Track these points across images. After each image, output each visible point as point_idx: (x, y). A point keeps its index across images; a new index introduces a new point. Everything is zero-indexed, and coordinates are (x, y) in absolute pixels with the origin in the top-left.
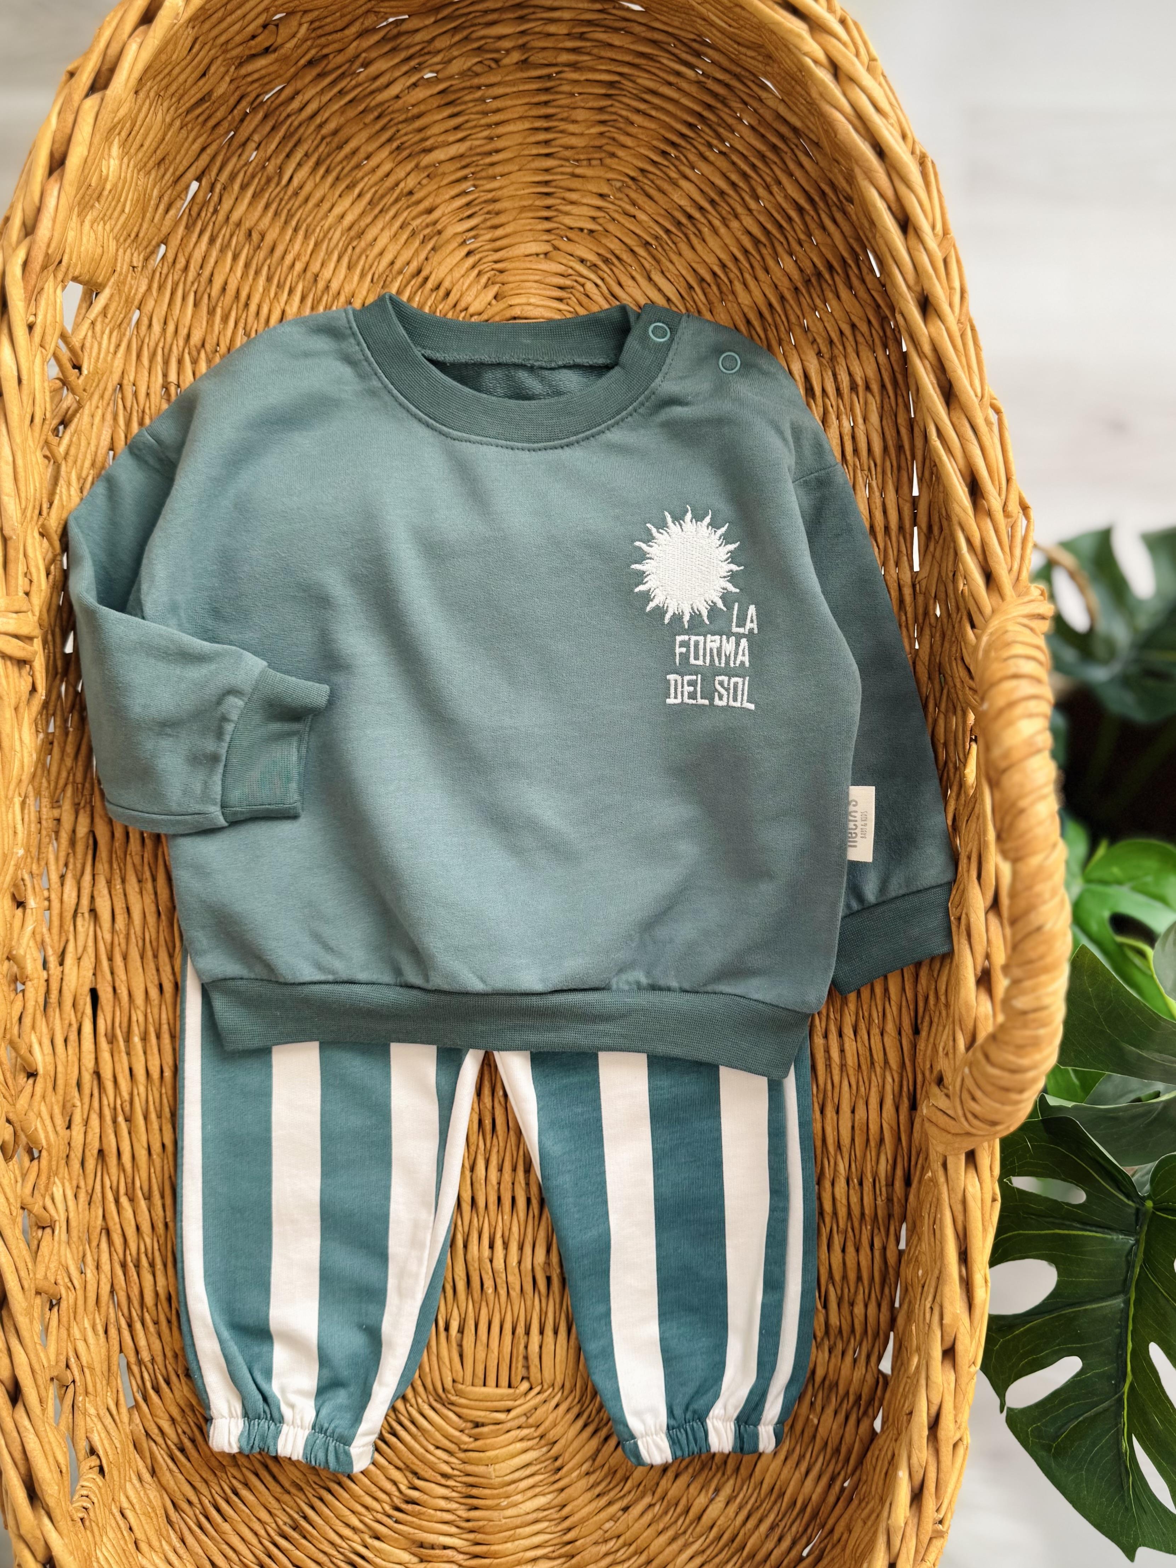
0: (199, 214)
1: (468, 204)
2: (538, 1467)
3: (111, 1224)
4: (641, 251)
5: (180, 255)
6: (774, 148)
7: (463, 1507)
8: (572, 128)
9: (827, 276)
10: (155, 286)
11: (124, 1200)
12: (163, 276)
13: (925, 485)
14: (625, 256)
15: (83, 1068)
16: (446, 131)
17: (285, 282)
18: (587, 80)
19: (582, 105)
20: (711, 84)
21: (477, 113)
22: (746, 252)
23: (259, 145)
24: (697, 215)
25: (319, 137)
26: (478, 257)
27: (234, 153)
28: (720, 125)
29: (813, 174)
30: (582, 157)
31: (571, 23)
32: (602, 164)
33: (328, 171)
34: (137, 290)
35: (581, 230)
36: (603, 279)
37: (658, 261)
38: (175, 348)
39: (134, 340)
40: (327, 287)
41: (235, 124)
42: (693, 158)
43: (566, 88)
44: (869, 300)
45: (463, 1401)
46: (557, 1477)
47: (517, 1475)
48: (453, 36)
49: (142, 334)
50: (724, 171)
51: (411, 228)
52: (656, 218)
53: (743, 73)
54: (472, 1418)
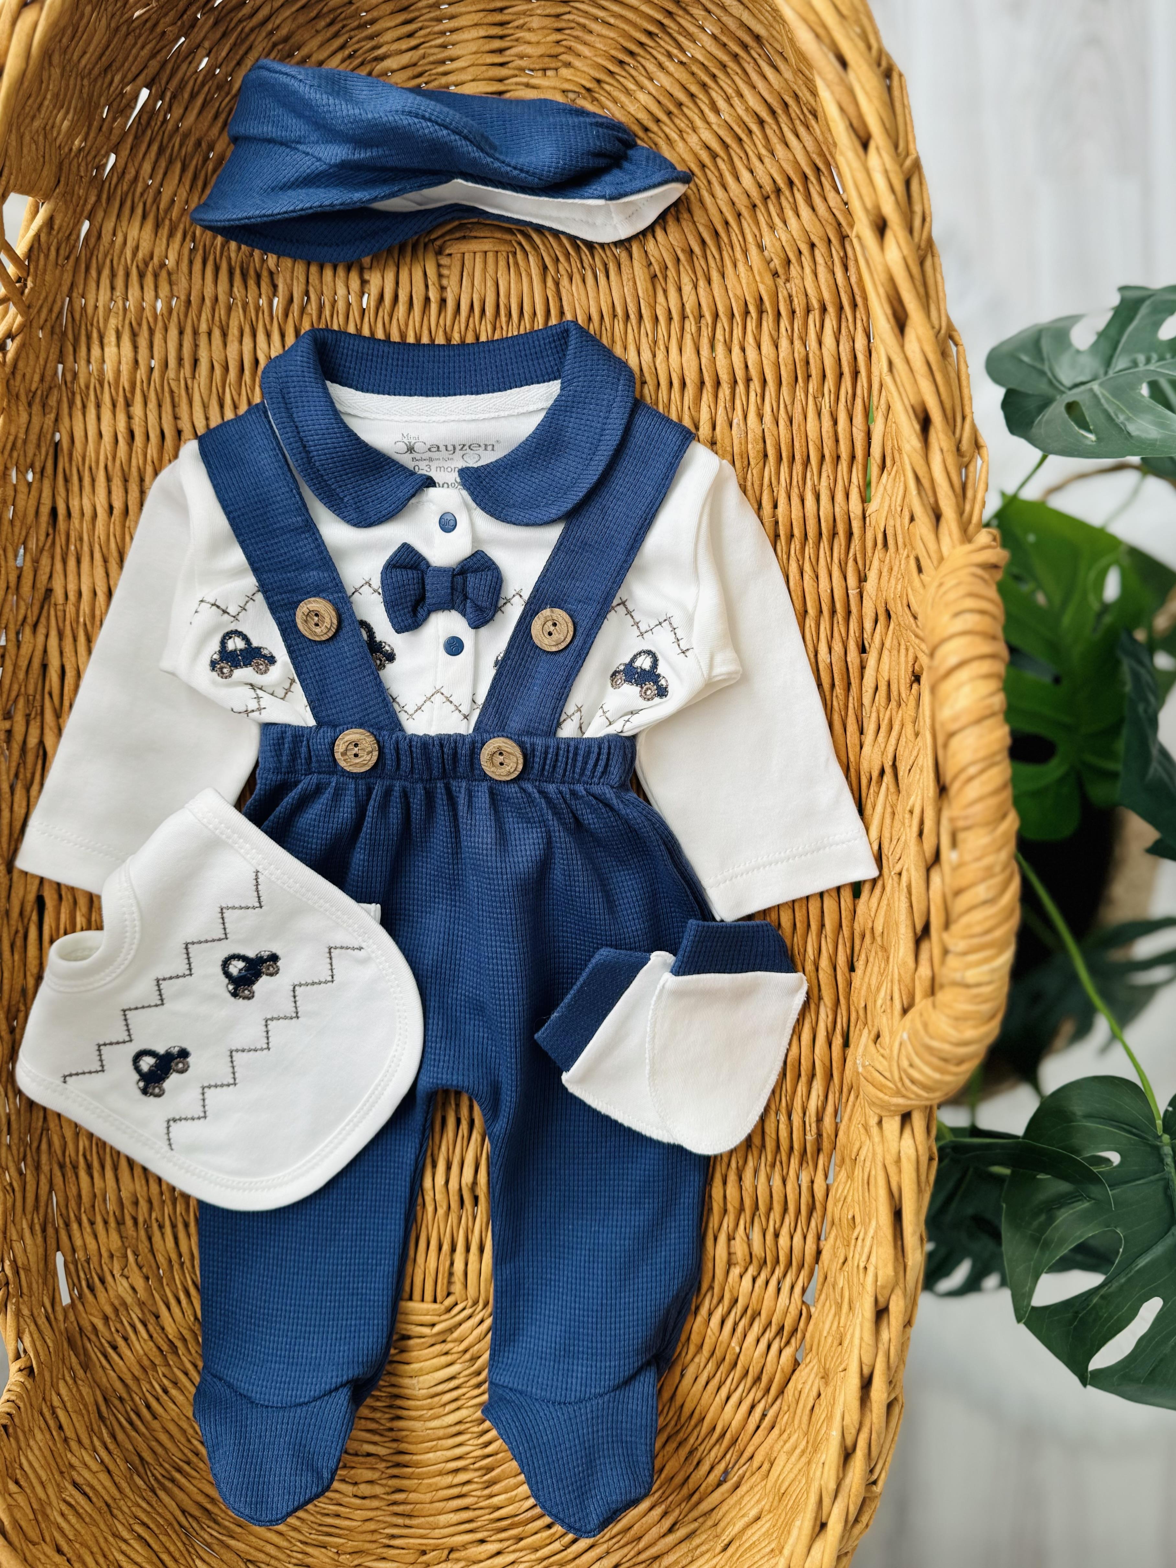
0: (148, 123)
5: (130, 165)
6: (735, 56)
7: (387, 1417)
8: (528, 36)
9: (787, 193)
10: (105, 195)
12: (112, 186)
15: (28, 973)
16: (399, 39)
19: (539, 12)
22: (703, 167)
23: (210, 52)
24: (654, 128)
25: (270, 44)
27: (183, 61)
28: (680, 34)
29: (776, 87)
30: (537, 67)
32: (558, 74)
34: (85, 199)
38: (122, 262)
39: (83, 252)
41: (185, 29)
42: (651, 67)
44: (830, 218)
46: (480, 1392)
47: (442, 1387)
49: (91, 245)
50: (684, 82)
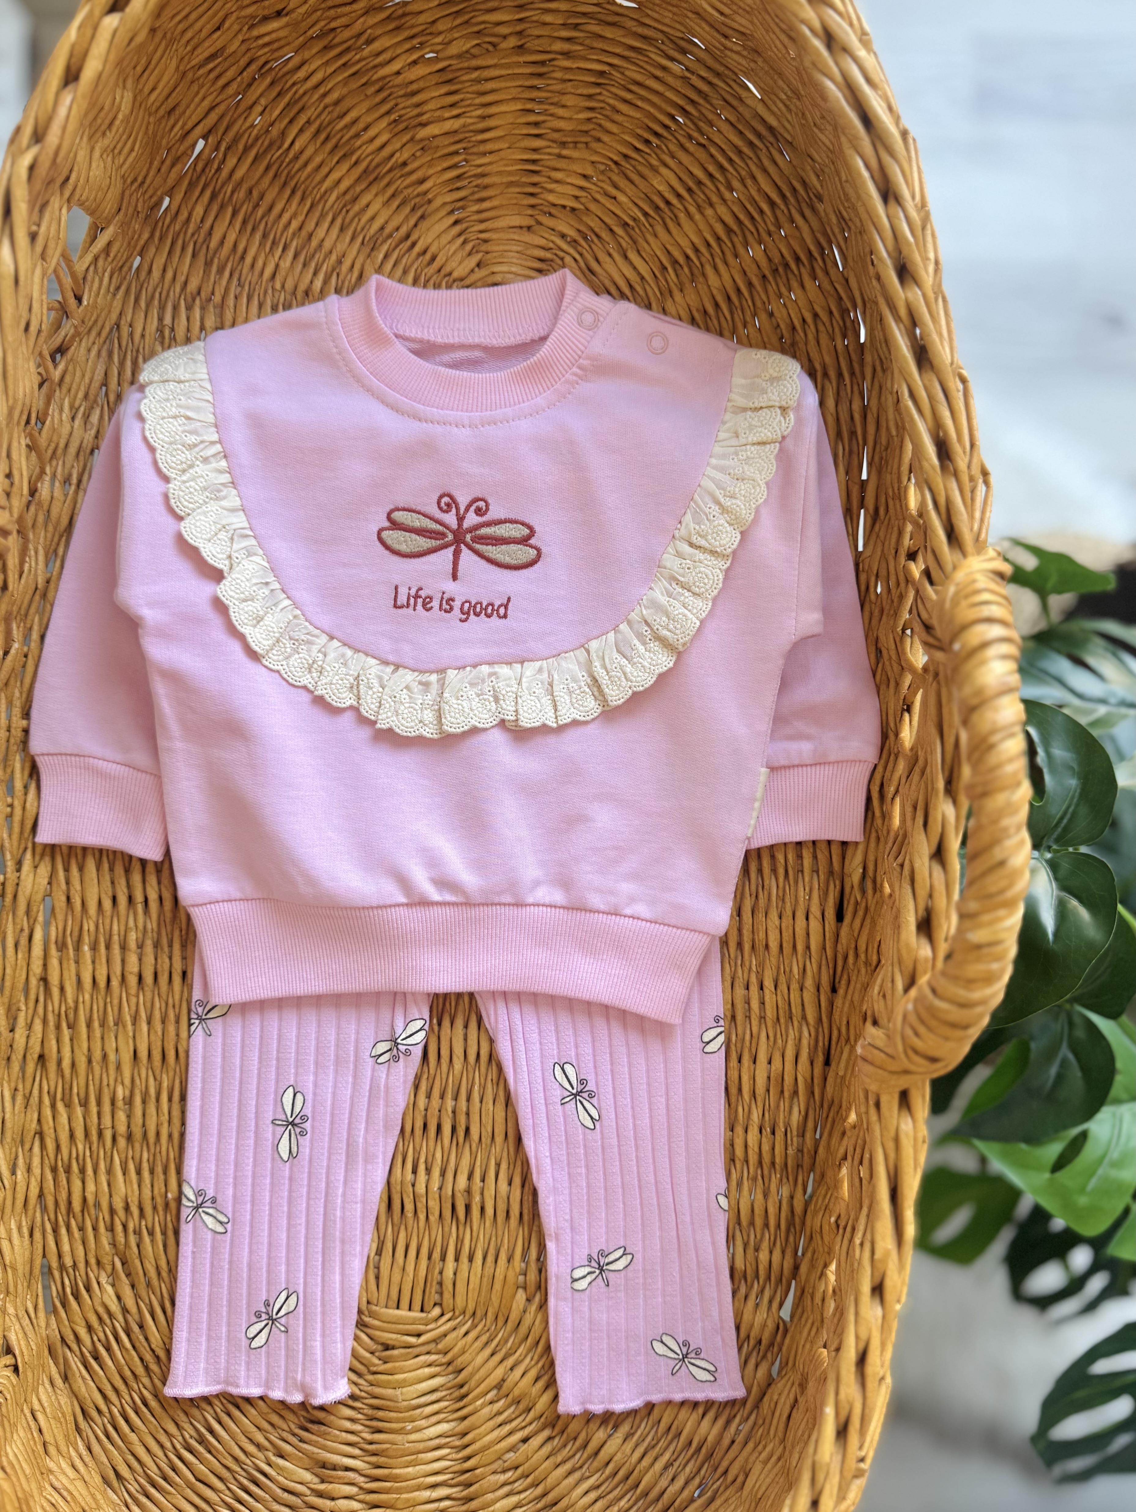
0: (203, 171)
1: (459, 177)
2: (444, 1393)
3: (45, 1128)
4: (619, 231)
5: (182, 208)
6: (751, 144)
7: (367, 1430)
8: (560, 112)
9: (793, 266)
10: (157, 234)
11: (60, 1106)
12: (165, 226)
13: (874, 469)
14: (604, 235)
15: (31, 973)
16: (443, 107)
17: (280, 239)
18: (578, 68)
19: (573, 91)
20: (694, 80)
21: (473, 93)
22: (718, 239)
23: (264, 110)
24: (674, 201)
25: (322, 105)
26: (464, 226)
27: (240, 116)
28: (700, 119)
29: (786, 172)
30: (569, 140)
31: (567, 14)
32: (587, 147)
33: (327, 138)
34: (140, 236)
35: (564, 207)
36: (581, 255)
37: (635, 242)
38: (172, 293)
39: (134, 283)
40: (320, 245)
41: (244, 85)
43: (558, 75)
44: (832, 291)
45: (376, 1323)
46: (461, 1404)
47: (423, 1400)
48: (455, 18)
49: (141, 280)
50: (703, 162)
51: (402, 196)
52: (636, 201)
53: (726, 72)
54: (383, 1341)
